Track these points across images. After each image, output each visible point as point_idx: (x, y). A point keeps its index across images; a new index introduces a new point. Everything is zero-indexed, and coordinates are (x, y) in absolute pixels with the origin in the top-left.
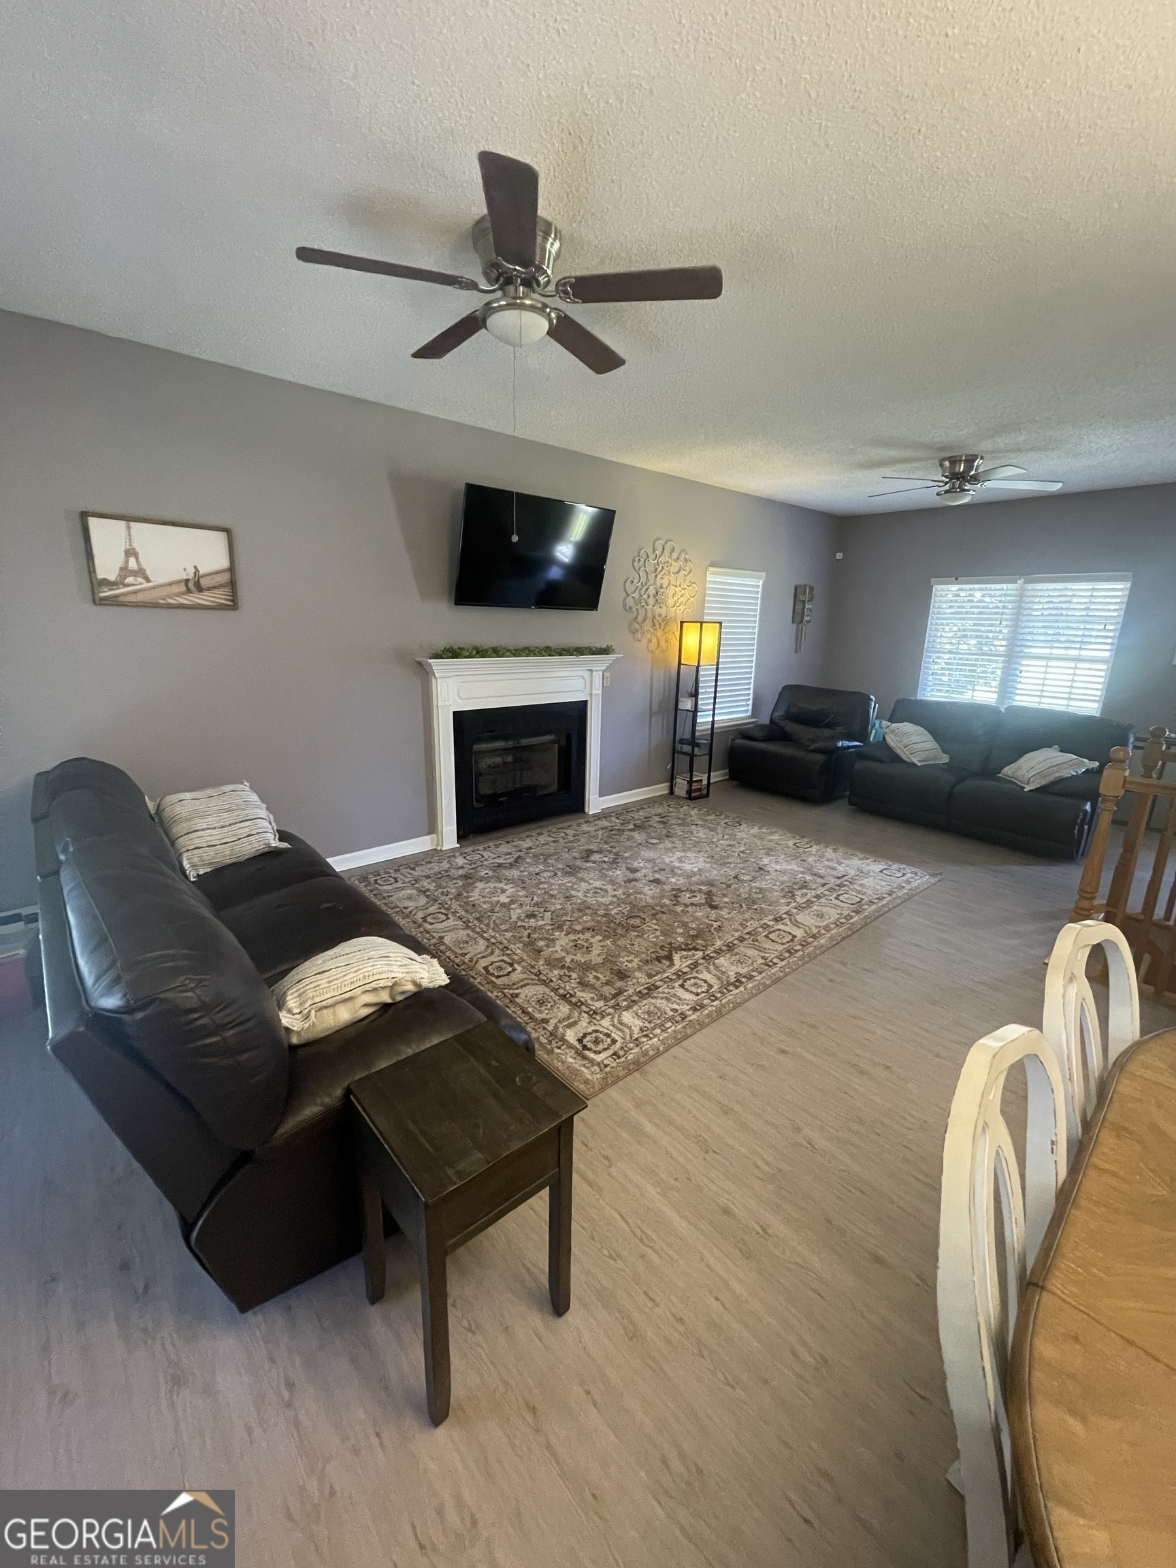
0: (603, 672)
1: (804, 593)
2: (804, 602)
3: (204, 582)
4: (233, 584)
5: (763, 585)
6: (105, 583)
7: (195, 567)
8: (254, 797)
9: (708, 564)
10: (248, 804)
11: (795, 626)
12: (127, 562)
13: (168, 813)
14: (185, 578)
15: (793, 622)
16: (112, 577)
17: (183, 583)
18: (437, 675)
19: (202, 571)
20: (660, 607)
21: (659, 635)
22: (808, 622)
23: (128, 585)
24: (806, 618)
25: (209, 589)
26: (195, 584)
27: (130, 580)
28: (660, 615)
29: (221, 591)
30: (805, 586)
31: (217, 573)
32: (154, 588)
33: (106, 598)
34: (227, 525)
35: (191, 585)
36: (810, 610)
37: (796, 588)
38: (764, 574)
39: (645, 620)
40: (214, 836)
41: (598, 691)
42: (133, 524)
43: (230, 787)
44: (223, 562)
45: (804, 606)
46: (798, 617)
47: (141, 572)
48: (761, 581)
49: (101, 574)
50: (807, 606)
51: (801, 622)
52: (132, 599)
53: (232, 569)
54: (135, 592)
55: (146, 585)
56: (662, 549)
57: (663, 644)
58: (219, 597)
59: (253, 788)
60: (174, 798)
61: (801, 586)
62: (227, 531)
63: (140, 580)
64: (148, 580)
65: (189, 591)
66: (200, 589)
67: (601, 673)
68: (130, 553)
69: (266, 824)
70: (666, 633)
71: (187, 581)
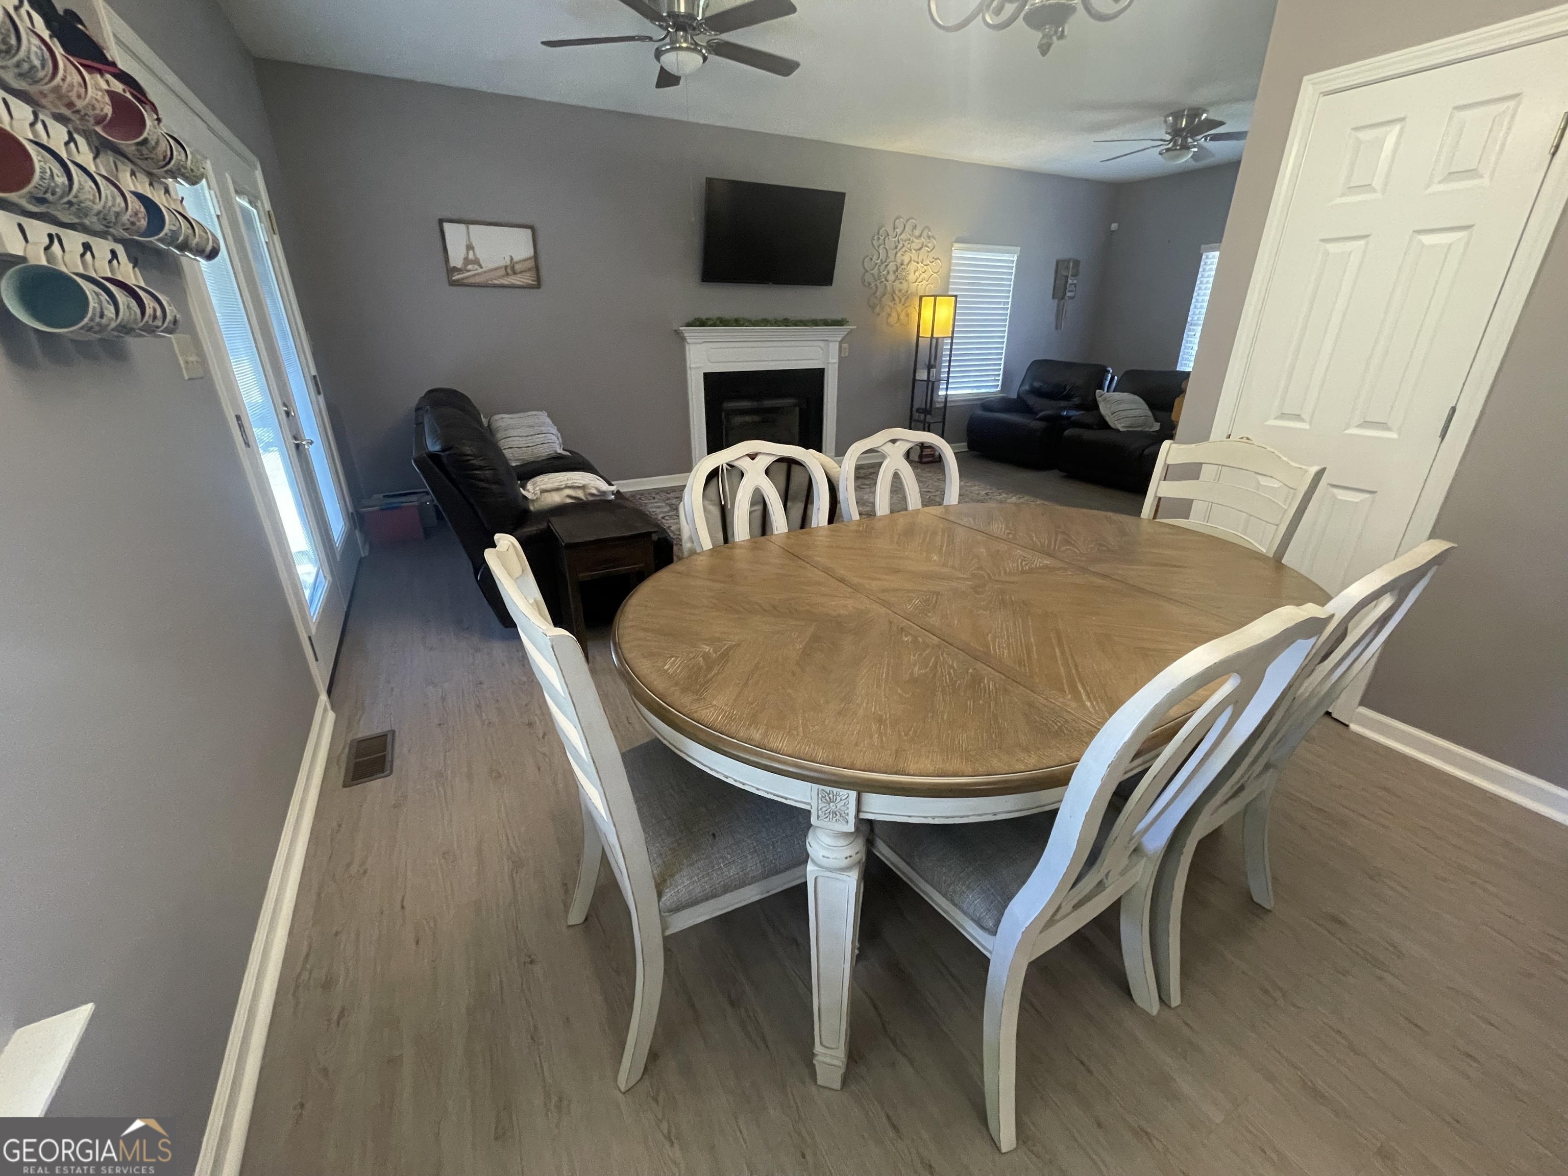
0: (841, 343)
1: (1067, 268)
2: (1067, 277)
3: (518, 267)
4: (537, 268)
5: (1017, 260)
6: (456, 270)
7: (511, 257)
8: (548, 421)
9: (954, 239)
10: (544, 424)
11: (1056, 301)
12: (468, 253)
13: (495, 425)
14: (505, 264)
15: (1053, 298)
16: (459, 265)
17: (504, 269)
18: (689, 341)
19: (516, 259)
20: (901, 283)
21: (899, 310)
22: (1072, 298)
23: (469, 271)
24: (1069, 294)
25: (521, 272)
26: (511, 269)
27: (470, 267)
28: (900, 291)
29: (528, 274)
30: (1068, 261)
31: (525, 260)
32: (485, 272)
33: (458, 280)
34: (531, 224)
35: (509, 271)
36: (1075, 285)
37: (1058, 263)
38: (1019, 249)
39: (884, 295)
40: (522, 442)
41: (834, 359)
42: (471, 227)
43: (534, 413)
44: (530, 252)
45: (1067, 282)
46: (1059, 291)
47: (477, 262)
48: (1016, 256)
49: (452, 263)
50: (1070, 281)
51: (1063, 298)
52: (472, 280)
53: (536, 256)
54: (474, 275)
55: (480, 270)
56: (902, 228)
57: (902, 317)
58: (526, 279)
59: (549, 416)
60: (497, 417)
61: (1063, 261)
62: (532, 228)
63: (476, 267)
64: (481, 267)
65: (508, 274)
66: (515, 273)
67: (837, 344)
68: (470, 247)
69: (554, 438)
70: (906, 307)
71: (506, 267)
